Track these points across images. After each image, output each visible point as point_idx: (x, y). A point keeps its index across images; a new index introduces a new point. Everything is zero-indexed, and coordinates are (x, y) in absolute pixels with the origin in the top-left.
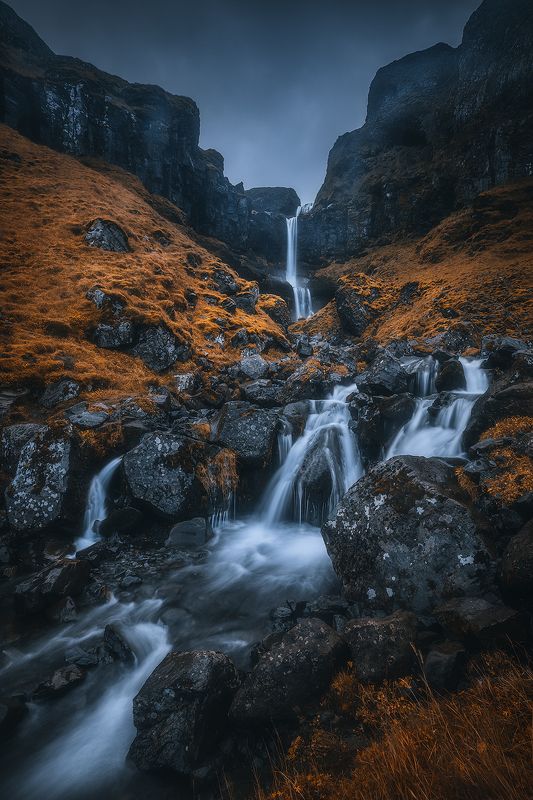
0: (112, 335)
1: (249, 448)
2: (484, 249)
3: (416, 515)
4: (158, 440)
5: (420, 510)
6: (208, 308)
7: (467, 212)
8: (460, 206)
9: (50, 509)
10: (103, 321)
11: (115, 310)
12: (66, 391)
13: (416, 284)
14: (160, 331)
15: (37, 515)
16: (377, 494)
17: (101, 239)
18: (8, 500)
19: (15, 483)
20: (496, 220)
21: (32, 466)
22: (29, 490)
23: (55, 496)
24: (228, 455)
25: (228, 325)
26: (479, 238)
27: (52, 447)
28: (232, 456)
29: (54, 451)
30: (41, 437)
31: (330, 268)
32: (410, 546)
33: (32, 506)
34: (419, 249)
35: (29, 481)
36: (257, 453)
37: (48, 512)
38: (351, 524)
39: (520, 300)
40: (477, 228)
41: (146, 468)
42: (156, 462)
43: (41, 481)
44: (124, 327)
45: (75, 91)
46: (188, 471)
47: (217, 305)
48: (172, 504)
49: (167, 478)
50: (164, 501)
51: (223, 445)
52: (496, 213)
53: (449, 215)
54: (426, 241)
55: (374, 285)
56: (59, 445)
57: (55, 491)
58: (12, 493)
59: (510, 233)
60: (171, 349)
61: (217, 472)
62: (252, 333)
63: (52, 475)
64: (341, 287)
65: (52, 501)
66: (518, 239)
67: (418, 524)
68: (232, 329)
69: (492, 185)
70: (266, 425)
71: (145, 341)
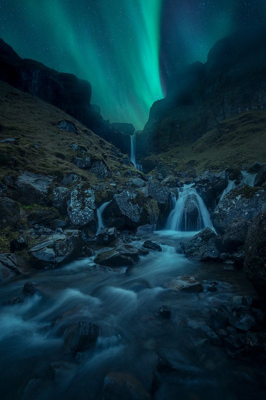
0: (83, 162)
1: (161, 200)
2: (223, 145)
3: (256, 197)
4: (128, 192)
5: (258, 195)
6: (112, 161)
7: (214, 131)
8: (211, 129)
9: (89, 216)
10: (78, 156)
11: (82, 152)
12: (73, 179)
13: (194, 161)
14: (101, 163)
15: (84, 218)
16: (237, 195)
17: (66, 128)
18: (69, 212)
19: (71, 205)
20: (227, 132)
21: (78, 199)
22: (79, 208)
23: (91, 210)
24: (154, 202)
25: (122, 168)
26: (221, 141)
27: (86, 191)
28: (156, 202)
29: (87, 193)
30: (80, 188)
31: (152, 156)
32: (256, 208)
33: (81, 214)
34: (193, 147)
35: (78, 205)
36: (164, 202)
37: (89, 217)
38: (227, 208)
39: (244, 162)
40: (219, 137)
41: (125, 203)
42: (128, 201)
43: (84, 204)
44: (87, 159)
45: (36, 73)
46: (140, 206)
47: (115, 160)
48: (136, 218)
49: (132, 208)
50: (133, 217)
51: (151, 198)
52: (228, 130)
53: (205, 133)
54: (196, 144)
55: (175, 162)
56: (89, 191)
57: (91, 209)
58: (71, 209)
59: (234, 137)
60: (106, 171)
61: (151, 207)
62: (133, 172)
63: (88, 202)
64: (160, 162)
65: (90, 212)
66: (238, 139)
67: (258, 200)
68: (123, 170)
69: (224, 119)
70: (167, 191)
71: (95, 167)
